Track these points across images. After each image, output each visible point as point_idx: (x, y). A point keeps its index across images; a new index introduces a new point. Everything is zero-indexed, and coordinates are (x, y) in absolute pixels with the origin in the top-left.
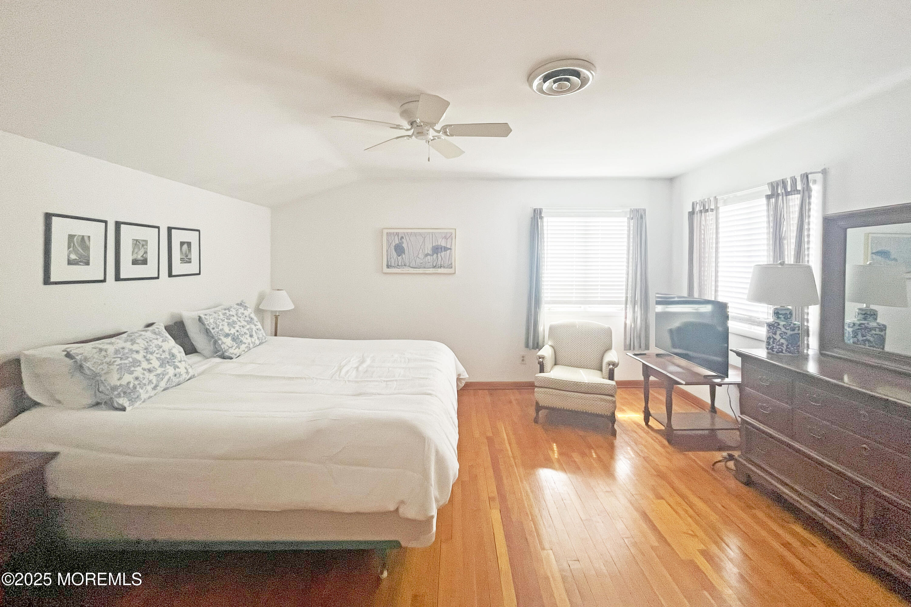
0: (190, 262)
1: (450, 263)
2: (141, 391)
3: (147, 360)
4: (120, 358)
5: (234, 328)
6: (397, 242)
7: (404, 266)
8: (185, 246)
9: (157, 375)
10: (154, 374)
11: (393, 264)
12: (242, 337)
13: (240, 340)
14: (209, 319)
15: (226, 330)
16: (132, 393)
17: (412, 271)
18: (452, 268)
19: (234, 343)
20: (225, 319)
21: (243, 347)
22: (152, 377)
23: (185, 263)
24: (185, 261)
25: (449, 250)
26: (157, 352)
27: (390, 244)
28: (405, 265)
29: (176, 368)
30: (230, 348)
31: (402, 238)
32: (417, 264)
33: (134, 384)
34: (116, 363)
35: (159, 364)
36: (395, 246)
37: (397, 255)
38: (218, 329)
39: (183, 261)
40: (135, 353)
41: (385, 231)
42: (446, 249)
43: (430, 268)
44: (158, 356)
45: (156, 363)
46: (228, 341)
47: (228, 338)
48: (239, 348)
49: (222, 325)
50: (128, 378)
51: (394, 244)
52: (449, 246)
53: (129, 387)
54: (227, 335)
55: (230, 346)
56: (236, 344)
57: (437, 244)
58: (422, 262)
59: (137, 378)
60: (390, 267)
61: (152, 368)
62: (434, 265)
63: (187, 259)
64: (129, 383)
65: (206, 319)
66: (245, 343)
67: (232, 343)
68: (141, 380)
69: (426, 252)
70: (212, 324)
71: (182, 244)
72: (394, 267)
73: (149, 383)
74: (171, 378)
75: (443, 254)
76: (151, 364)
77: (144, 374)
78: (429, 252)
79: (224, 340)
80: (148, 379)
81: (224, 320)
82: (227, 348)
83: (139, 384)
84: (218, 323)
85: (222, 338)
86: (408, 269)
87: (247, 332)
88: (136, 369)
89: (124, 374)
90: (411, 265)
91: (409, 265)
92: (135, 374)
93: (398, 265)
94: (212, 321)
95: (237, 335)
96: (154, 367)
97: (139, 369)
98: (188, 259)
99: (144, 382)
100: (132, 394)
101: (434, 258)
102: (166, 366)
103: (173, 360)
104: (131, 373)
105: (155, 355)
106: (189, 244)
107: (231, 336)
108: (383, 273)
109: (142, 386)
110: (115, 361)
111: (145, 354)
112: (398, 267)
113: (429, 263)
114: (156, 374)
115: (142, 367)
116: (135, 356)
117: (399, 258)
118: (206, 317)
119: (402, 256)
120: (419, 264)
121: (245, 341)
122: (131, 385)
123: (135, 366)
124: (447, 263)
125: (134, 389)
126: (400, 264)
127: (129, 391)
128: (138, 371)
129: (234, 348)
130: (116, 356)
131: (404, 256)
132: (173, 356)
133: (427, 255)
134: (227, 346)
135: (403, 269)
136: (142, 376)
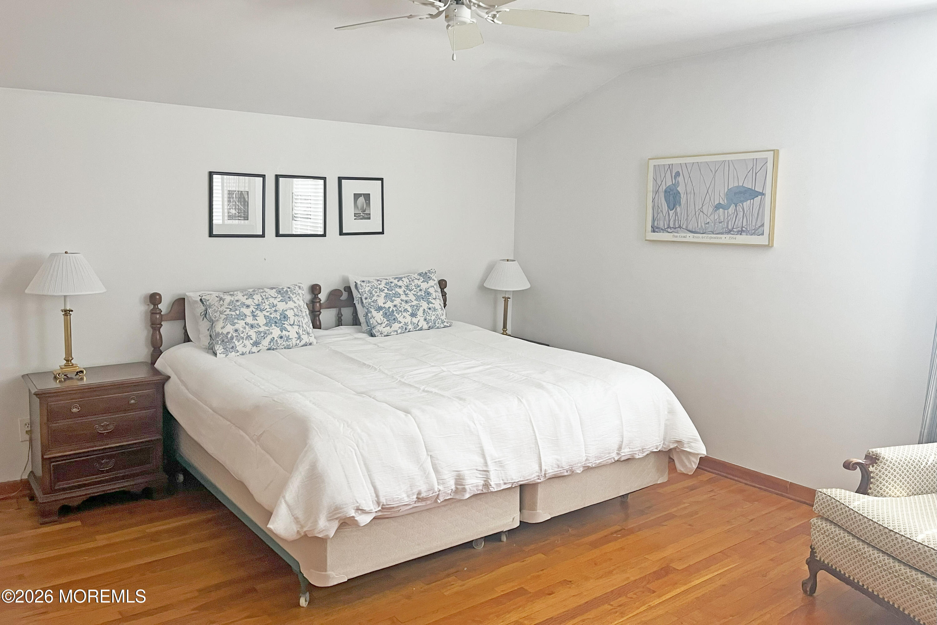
0: (369, 218)
1: (759, 224)
2: (236, 342)
3: (254, 316)
4: (230, 309)
5: (392, 301)
6: (669, 183)
7: (679, 229)
8: (361, 200)
9: (259, 333)
10: (255, 330)
11: (661, 226)
12: (398, 314)
13: (394, 317)
14: (364, 287)
15: (381, 302)
16: (228, 342)
17: (690, 237)
18: (763, 234)
19: (385, 320)
20: (386, 289)
21: (396, 326)
22: (252, 333)
23: (361, 219)
24: (361, 217)
25: (760, 197)
26: (268, 310)
27: (658, 187)
28: (680, 227)
29: (283, 331)
30: (379, 324)
31: (678, 174)
32: (699, 226)
33: (232, 335)
34: (226, 313)
35: (265, 322)
36: (666, 191)
37: (668, 207)
38: (371, 299)
39: (357, 216)
40: (245, 307)
41: (652, 163)
42: (752, 194)
43: (722, 233)
44: (268, 314)
45: (261, 320)
46: (378, 316)
47: (379, 312)
48: (391, 327)
49: (378, 296)
50: (229, 328)
51: (664, 188)
52: (759, 189)
53: (227, 337)
54: (379, 309)
55: (380, 322)
56: (387, 321)
57: (736, 184)
58: (708, 220)
59: (236, 331)
60: (657, 230)
61: (255, 324)
62: (730, 228)
63: (363, 215)
64: (228, 333)
65: (362, 286)
66: (400, 322)
67: (382, 319)
68: (240, 333)
69: (717, 202)
70: (367, 293)
71: (357, 196)
72: (662, 229)
73: (247, 338)
74: (275, 340)
75: (746, 204)
76: (257, 320)
77: (245, 328)
78: (721, 202)
79: (374, 313)
80: (247, 334)
81: (384, 290)
82: (376, 324)
83: (237, 336)
84: (374, 293)
85: (373, 310)
86: (685, 235)
87: (409, 309)
88: (239, 322)
89: (227, 324)
90: (690, 227)
91: (687, 227)
92: (237, 326)
93: (669, 227)
94: (367, 289)
95: (393, 311)
96: (258, 324)
97: (242, 323)
98: (366, 214)
99: (242, 335)
100: (227, 344)
101: (730, 213)
102: (271, 326)
103: (282, 322)
104: (233, 324)
105: (264, 312)
106: (367, 197)
107: (383, 310)
108: (646, 240)
109: (239, 338)
110: (225, 311)
111: (254, 310)
112: (669, 230)
113: (720, 223)
114: (257, 331)
115: (245, 321)
116: (244, 310)
117: (671, 213)
118: (362, 284)
119: (676, 209)
120: (703, 225)
121: (400, 319)
122: (229, 336)
123: (239, 319)
124: (754, 224)
125: (230, 339)
126: (672, 225)
127: (226, 340)
128: (240, 324)
129: (384, 325)
130: (228, 307)
131: (678, 209)
132: (285, 317)
133: (718, 207)
134: (377, 322)
135: (676, 234)
136: (241, 329)
